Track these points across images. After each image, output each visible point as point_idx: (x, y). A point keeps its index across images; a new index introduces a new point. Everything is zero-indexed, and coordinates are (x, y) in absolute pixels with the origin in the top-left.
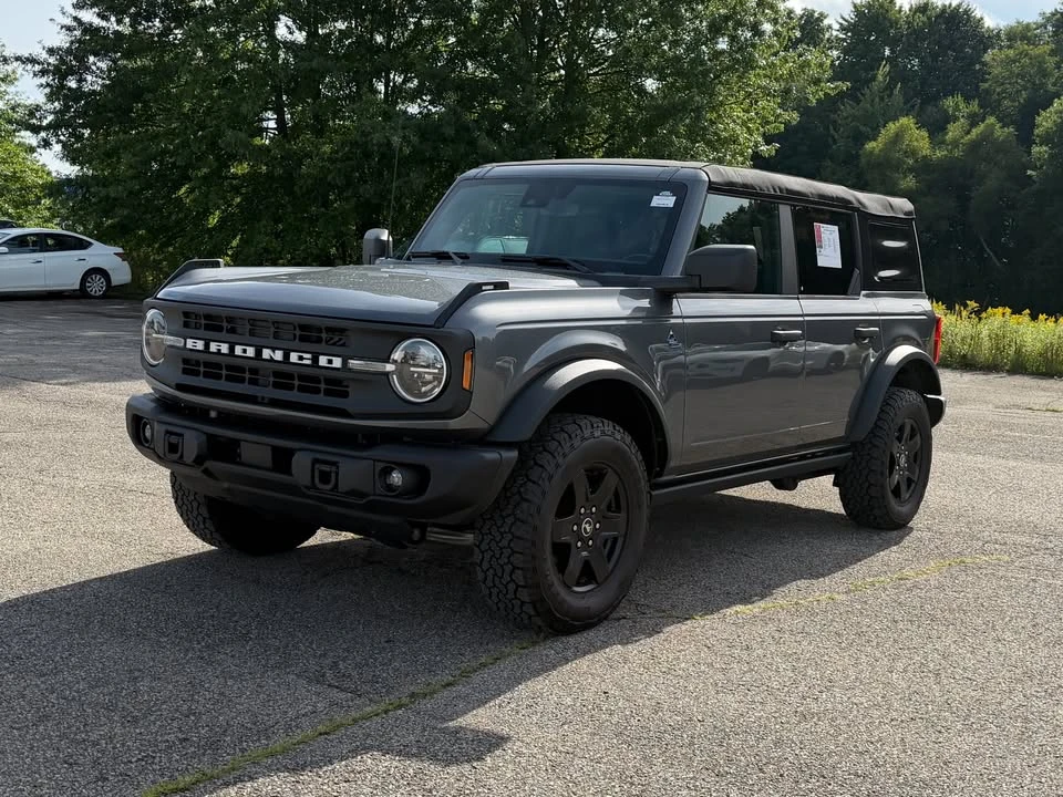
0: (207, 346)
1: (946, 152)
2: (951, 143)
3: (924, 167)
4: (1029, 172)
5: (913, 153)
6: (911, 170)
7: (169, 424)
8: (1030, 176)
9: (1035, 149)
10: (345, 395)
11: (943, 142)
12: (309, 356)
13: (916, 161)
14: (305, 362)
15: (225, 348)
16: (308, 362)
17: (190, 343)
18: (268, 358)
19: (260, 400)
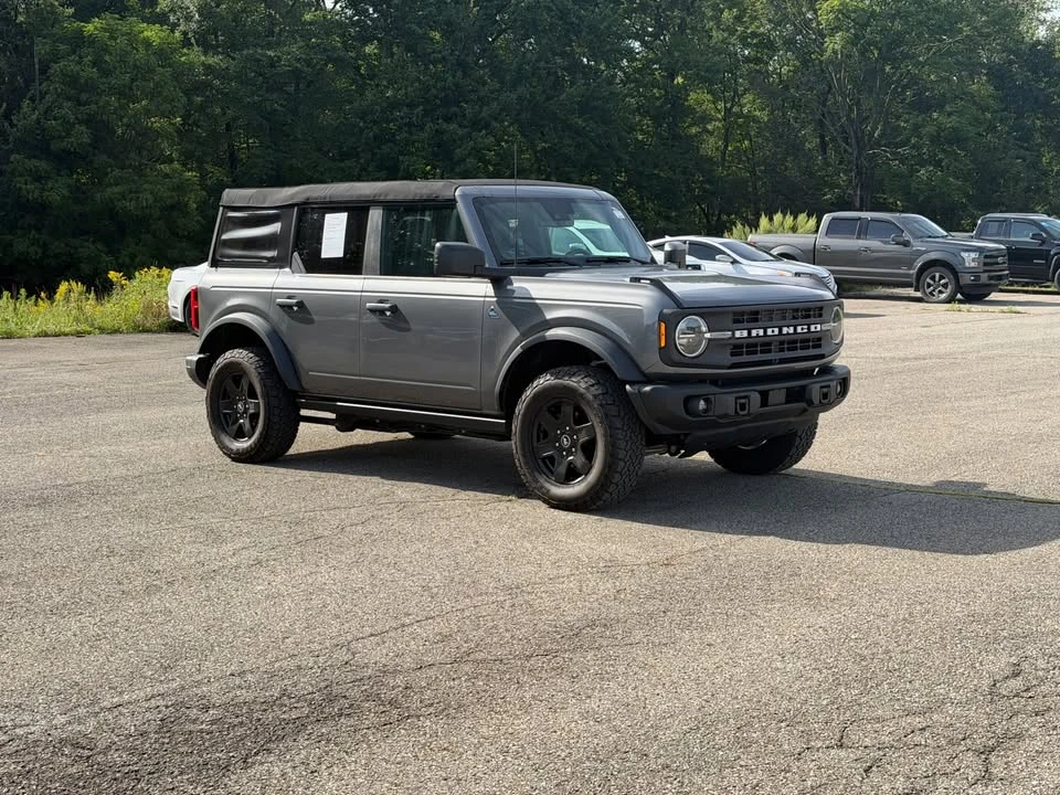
0: (749, 333)
7: (738, 392)
10: (820, 346)
12: (806, 326)
14: (804, 331)
15: (761, 332)
17: (738, 334)
18: (786, 333)
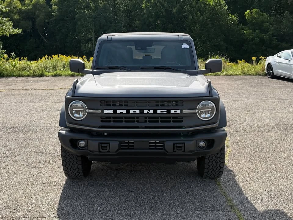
0: (115, 111)
1: (26, 7)
2: (27, 5)
3: (20, 12)
4: (52, 14)
5: (16, 7)
6: (16, 13)
8: (53, 15)
9: (53, 7)
10: (182, 121)
11: (25, 4)
12: (166, 111)
13: (17, 10)
14: (164, 113)
15: (125, 112)
16: (166, 113)
17: (106, 111)
18: (147, 113)
19: (140, 127)
